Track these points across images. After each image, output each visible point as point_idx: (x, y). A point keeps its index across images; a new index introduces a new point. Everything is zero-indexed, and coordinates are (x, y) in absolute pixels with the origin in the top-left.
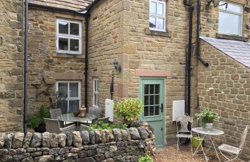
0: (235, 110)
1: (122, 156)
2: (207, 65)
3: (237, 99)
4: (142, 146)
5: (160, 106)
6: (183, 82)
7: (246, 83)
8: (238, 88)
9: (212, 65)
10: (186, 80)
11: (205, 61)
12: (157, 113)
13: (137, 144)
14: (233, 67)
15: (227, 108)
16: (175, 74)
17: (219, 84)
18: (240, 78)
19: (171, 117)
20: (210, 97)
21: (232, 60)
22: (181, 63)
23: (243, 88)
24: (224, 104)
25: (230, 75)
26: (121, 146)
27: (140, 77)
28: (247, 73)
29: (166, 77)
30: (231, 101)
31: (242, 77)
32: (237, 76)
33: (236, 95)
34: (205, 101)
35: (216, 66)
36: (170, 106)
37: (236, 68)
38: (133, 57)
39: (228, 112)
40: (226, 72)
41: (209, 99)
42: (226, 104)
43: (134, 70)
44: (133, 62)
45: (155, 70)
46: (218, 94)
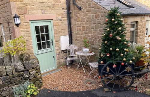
0: (98, 40)
1: (9, 87)
2: (80, 9)
3: (99, 32)
4: (27, 76)
5: (51, 41)
6: (66, 22)
7: (104, 20)
8: (100, 24)
9: (83, 9)
10: (68, 21)
11: (79, 6)
12: (49, 46)
13: (22, 75)
14: (96, 9)
15: (93, 39)
16: (59, 17)
17: (88, 22)
18: (100, 17)
19: (60, 48)
20: (84, 31)
21: (95, 3)
22: (63, 9)
23: (102, 24)
24: (91, 36)
25: (95, 15)
26: (6, 80)
27: (30, 20)
28: (105, 12)
29: (52, 20)
30: (96, 33)
31: (102, 16)
32: (99, 15)
33: (99, 29)
34: (81, 35)
35: (86, 9)
36: (58, 41)
37: (98, 10)
38: (21, 5)
39: (94, 41)
40: (92, 13)
41: (83, 33)
42: (93, 35)
43: (23, 15)
44: (21, 9)
45: (42, 14)
46: (88, 29)
